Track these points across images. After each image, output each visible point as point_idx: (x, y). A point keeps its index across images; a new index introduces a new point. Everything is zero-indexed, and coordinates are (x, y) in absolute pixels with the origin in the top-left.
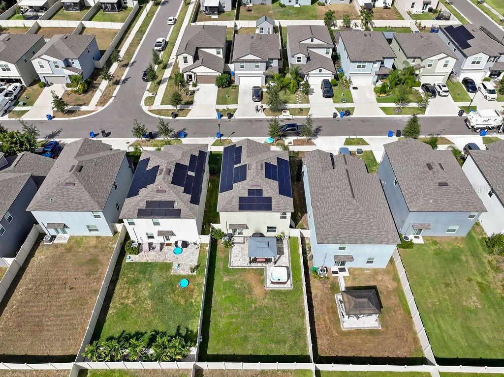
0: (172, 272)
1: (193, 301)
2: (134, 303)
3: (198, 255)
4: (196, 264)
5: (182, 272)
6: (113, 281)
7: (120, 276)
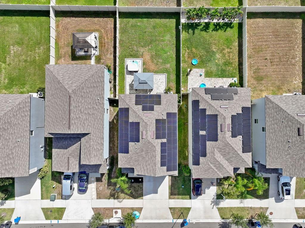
0: (204, 70)
1: (187, 50)
2: (224, 49)
3: (188, 84)
4: (189, 76)
5: (198, 71)
6: (241, 64)
7: (238, 68)
